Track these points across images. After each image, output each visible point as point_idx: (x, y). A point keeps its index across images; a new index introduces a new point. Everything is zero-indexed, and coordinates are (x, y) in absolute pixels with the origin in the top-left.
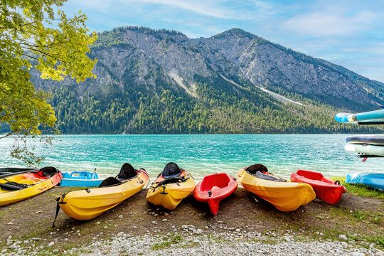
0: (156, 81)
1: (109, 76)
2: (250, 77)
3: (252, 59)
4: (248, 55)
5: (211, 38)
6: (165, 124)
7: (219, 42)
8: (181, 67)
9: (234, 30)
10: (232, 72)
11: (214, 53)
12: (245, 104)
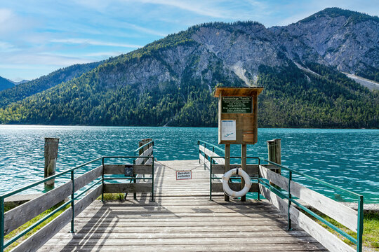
0: (214, 75)
1: (168, 74)
2: (339, 63)
3: (344, 41)
4: (340, 37)
5: (297, 23)
6: (205, 117)
7: (306, 26)
8: (247, 58)
9: (327, 10)
10: (310, 58)
11: (292, 40)
12: (310, 94)
